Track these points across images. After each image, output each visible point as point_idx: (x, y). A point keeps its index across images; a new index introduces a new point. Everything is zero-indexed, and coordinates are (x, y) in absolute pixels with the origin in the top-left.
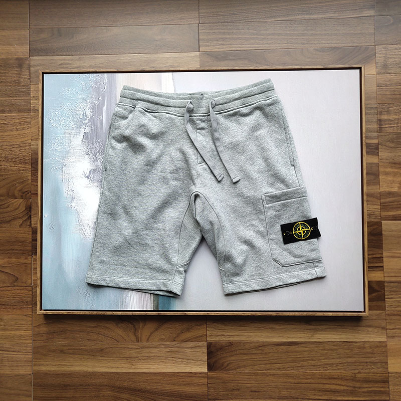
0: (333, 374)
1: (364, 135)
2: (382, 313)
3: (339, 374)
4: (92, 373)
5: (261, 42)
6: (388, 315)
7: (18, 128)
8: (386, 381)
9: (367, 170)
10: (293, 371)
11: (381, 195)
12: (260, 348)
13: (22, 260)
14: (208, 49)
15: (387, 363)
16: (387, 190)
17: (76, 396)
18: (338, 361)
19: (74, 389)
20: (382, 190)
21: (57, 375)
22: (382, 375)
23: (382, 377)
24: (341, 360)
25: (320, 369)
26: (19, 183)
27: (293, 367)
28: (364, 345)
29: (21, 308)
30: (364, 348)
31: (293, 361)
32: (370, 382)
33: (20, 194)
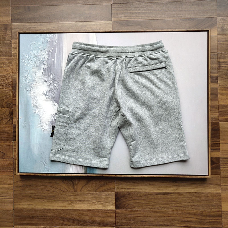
0: (189, 211)
1: (209, 71)
2: (219, 176)
3: (193, 212)
4: (48, 209)
5: (149, 15)
6: (222, 177)
7: (4, 65)
8: (220, 216)
9: (211, 92)
10: (165, 210)
11: (219, 107)
12: (147, 196)
13: (7, 144)
14: (117, 19)
15: (221, 205)
16: (223, 103)
17: (39, 222)
18: (192, 204)
19: (38, 219)
20: (220, 103)
21: (28, 210)
22: (218, 212)
23: (218, 214)
24: (194, 203)
25: (181, 208)
26: (5, 98)
27: (166, 208)
28: (207, 194)
29: (7, 171)
30: (208, 197)
31: (166, 204)
32: (211, 216)
33: (6, 104)
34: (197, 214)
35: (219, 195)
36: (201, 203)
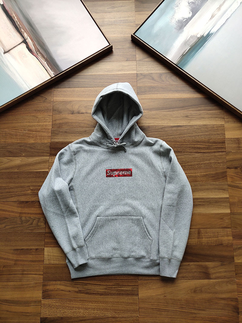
0: (198, 140)
3: (202, 140)
6: (225, 112)
8: (224, 142)
12: (163, 129)
15: (225, 134)
22: (222, 139)
23: (222, 141)
29: (47, 112)
30: (213, 128)
32: (216, 143)
34: (205, 141)
35: (222, 126)
36: (208, 133)
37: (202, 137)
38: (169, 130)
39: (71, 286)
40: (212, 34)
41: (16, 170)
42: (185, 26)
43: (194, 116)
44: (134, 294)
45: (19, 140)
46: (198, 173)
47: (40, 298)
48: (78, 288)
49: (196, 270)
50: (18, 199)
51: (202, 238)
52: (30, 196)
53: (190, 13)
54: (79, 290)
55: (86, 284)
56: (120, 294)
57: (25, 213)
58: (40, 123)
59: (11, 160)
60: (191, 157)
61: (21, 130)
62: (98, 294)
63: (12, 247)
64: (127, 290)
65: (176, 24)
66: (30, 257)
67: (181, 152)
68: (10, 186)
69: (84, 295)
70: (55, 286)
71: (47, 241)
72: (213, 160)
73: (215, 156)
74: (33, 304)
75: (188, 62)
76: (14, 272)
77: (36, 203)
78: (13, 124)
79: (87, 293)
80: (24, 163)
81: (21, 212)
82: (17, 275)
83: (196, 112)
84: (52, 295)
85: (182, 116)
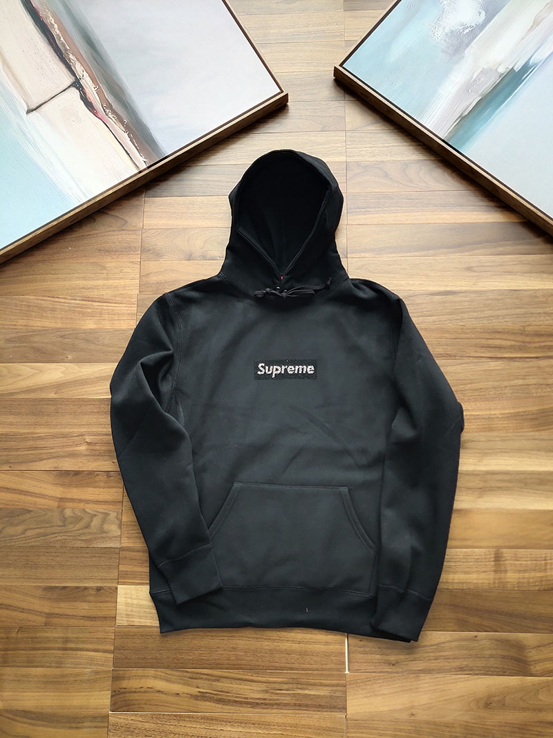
0: (497, 327)
29: (128, 254)
32: (542, 335)
34: (514, 331)
37: (506, 320)
38: (425, 301)
39: (181, 681)
40: (535, 65)
41: (52, 395)
42: (467, 45)
43: (487, 269)
44: (335, 707)
45: (58, 321)
46: (495, 409)
47: (104, 710)
48: (199, 685)
49: (494, 652)
50: (56, 465)
51: (506, 571)
52: (85, 458)
53: (480, 13)
54: (200, 692)
55: (218, 679)
56: (300, 705)
57: (72, 500)
58: (110, 282)
59: (41, 371)
60: (479, 369)
61: (65, 298)
62: (247, 703)
63: (40, 583)
64: (318, 697)
65: (445, 41)
66: (83, 608)
67: (455, 356)
68: (36, 433)
69: (213, 704)
70: (143, 680)
71: (124, 569)
72: (534, 379)
73: (539, 367)
74: (89, 724)
75: (474, 133)
76: (45, 643)
77: (97, 475)
78: (45, 283)
79: (219, 701)
80: (70, 377)
81: (63, 496)
82: (51, 651)
83: (492, 258)
84: (135, 702)
85: (456, 268)
